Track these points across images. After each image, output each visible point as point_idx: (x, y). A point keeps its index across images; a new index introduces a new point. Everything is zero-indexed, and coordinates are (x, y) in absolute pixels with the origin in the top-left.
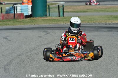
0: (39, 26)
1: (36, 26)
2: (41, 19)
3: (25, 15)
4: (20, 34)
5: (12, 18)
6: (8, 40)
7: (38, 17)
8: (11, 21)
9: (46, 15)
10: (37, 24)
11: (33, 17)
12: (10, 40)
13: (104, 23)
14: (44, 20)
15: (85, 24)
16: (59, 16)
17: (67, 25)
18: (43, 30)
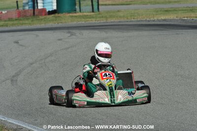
0: (64, 25)
1: (60, 25)
2: (69, 15)
3: (47, 11)
4: (37, 36)
5: (30, 16)
7: (64, 13)
8: (29, 18)
9: (75, 11)
11: (58, 13)
12: (21, 45)
13: (148, 19)
14: (72, 17)
15: (122, 22)
16: (93, 11)
17: (100, 23)
18: (67, 31)
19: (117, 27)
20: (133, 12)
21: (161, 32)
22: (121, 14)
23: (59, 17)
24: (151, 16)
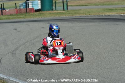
0: (45, 19)
1: (43, 18)
2: (48, 12)
3: (35, 9)
4: (28, 25)
5: (24, 13)
6: (17, 31)
7: (46, 11)
8: (23, 14)
9: (53, 9)
10: (44, 17)
11: (42, 11)
12: (19, 31)
13: (98, 15)
14: (51, 13)
15: (82, 17)
16: (64, 10)
17: (68, 17)
18: (48, 22)
19: (79, 20)
20: (89, 11)
21: (107, 23)
22: (82, 12)
23: (42, 13)
24: (100, 13)
